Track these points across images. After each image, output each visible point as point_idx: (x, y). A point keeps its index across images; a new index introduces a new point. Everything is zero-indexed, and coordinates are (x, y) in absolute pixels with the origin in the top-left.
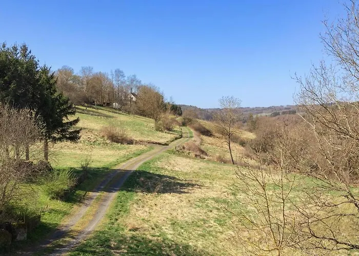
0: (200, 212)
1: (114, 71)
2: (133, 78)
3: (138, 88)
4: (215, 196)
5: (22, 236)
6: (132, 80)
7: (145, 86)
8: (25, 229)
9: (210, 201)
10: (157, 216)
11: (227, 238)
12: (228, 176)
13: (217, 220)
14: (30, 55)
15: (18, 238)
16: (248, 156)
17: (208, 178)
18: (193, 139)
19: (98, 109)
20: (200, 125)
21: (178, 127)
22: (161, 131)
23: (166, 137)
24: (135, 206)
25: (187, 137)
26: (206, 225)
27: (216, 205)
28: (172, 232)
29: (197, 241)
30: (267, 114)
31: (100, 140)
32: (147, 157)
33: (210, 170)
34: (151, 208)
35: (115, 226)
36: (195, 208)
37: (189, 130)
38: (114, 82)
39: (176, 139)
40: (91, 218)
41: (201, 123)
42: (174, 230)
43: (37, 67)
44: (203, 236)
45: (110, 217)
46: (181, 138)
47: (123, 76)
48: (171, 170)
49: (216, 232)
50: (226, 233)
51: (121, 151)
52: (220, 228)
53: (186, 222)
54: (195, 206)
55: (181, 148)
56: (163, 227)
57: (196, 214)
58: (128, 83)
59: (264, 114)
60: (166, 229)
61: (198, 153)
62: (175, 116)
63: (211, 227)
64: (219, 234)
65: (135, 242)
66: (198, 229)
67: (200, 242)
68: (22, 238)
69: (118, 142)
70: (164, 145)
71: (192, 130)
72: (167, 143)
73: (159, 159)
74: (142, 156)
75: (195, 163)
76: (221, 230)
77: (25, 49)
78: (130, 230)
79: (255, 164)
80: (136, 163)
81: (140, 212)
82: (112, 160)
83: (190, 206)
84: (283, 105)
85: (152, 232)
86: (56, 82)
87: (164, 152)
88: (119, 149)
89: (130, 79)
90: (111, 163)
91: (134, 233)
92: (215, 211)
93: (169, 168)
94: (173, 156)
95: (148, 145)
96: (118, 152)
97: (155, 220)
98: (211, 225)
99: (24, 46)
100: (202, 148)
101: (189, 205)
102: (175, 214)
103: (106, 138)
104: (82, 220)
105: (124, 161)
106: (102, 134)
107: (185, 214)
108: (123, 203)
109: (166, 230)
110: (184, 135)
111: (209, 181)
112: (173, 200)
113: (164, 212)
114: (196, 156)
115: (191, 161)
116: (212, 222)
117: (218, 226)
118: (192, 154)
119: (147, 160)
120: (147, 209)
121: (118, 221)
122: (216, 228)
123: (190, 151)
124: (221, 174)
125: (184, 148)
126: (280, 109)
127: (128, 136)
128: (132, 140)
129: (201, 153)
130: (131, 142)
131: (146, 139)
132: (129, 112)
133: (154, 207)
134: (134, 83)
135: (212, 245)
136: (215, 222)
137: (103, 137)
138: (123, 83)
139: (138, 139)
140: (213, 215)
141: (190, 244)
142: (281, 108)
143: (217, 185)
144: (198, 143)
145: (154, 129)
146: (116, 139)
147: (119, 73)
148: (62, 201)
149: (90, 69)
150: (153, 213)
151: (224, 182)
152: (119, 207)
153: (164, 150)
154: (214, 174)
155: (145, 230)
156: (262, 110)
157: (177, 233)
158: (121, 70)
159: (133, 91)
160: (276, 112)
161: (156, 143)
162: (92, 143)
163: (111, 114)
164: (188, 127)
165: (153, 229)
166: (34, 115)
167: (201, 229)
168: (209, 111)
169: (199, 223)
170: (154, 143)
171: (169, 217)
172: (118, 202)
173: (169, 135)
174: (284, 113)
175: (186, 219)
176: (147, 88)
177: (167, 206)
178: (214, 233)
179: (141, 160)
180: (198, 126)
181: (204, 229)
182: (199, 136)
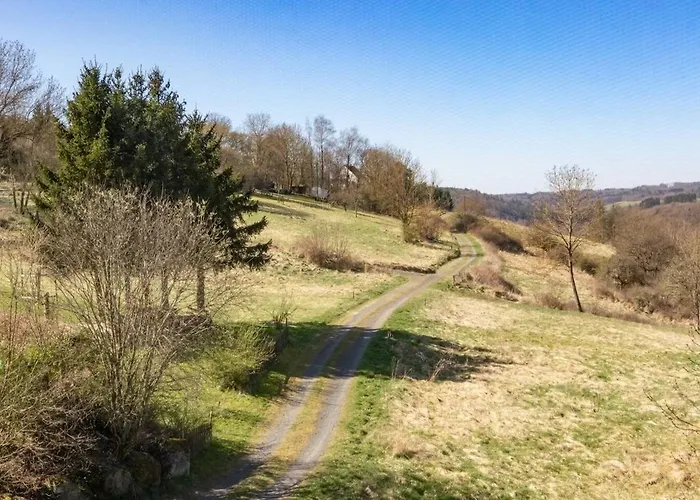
0: (538, 417)
1: (312, 121)
2: (351, 134)
3: (363, 155)
4: (561, 382)
5: (180, 467)
6: (349, 139)
7: (376, 151)
8: (187, 452)
9: (554, 393)
10: (448, 424)
11: (610, 475)
12: (581, 337)
13: (578, 435)
14: (169, 91)
15: (173, 471)
16: (606, 294)
17: (537, 342)
18: (485, 259)
19: (282, 200)
20: (494, 229)
21: (448, 233)
22: (416, 242)
23: (427, 256)
24: (397, 403)
25: (470, 256)
26: (558, 446)
27: (570, 401)
28: (486, 461)
29: (544, 481)
30: (632, 203)
31: (296, 264)
32: (398, 299)
33: (537, 326)
34: (431, 406)
35: (364, 446)
36: (526, 408)
37: (472, 240)
38: (313, 144)
39: (450, 259)
40: (310, 429)
41: (496, 225)
42: (490, 456)
43: (182, 117)
44: (557, 470)
45: (350, 428)
46: (458, 256)
47: (331, 131)
48: (457, 326)
49: (583, 462)
50: (606, 463)
51: (342, 286)
52: (589, 452)
53: (514, 439)
54: (525, 404)
55: (465, 278)
56: (465, 450)
57: (531, 421)
58: (341, 145)
59: (624, 204)
60: (473, 453)
61: (501, 289)
62: (439, 212)
63: (569, 450)
64: (589, 467)
65: (415, 484)
66: (542, 454)
67: (551, 485)
68: (182, 471)
69: (332, 267)
70: (426, 272)
71: (479, 241)
72: (433, 269)
73: (425, 301)
74: (388, 297)
75: (499, 309)
76: (593, 458)
77: (157, 79)
78: (398, 456)
79: (622, 310)
80: (380, 310)
81: (410, 417)
82: (330, 305)
83: (514, 404)
84: (665, 183)
85: (445, 459)
86: (217, 145)
87: (430, 287)
88: (339, 283)
89: (345, 137)
90: (328, 312)
91: (407, 462)
92: (571, 415)
93: (452, 322)
94: (452, 296)
95: (397, 274)
96: (336, 289)
97: (445, 433)
98: (569, 445)
99: (157, 74)
100: (507, 277)
101: (511, 402)
102: (485, 421)
103: (307, 259)
104: (293, 434)
105: (353, 308)
106: (298, 252)
107: (508, 423)
108: (371, 397)
109: (472, 457)
110: (464, 252)
111: (542, 349)
112: (474, 391)
113: (461, 416)
114: (498, 294)
115: (491, 305)
116: (569, 439)
117: (584, 447)
118: (490, 292)
119: (400, 304)
120: (424, 411)
121: (368, 437)
122: (581, 452)
123: (485, 285)
124: (563, 333)
125: (470, 278)
126: (661, 192)
127: (352, 255)
128: (360, 264)
129: (507, 290)
130: (358, 268)
131: (389, 261)
132: (345, 205)
133: (438, 405)
134: (355, 144)
135: (580, 492)
136: (575, 438)
137: (302, 257)
138: (330, 144)
139: (371, 261)
140: (569, 423)
141: (532, 487)
142: (661, 189)
143: (561, 356)
144: (496, 267)
145: (402, 239)
146: (330, 262)
147: (322, 125)
148: (247, 392)
149: (264, 119)
150: (437, 419)
151: (573, 351)
152: (365, 405)
153: (430, 283)
154: (549, 332)
155: (429, 457)
156: (621, 194)
157: (498, 462)
158: (327, 117)
159: (352, 162)
160: (651, 198)
161: (410, 269)
162: (280, 270)
163: (308, 210)
164: (468, 234)
165: (444, 453)
166: (203, 213)
167: (547, 456)
168: (505, 199)
169: (542, 442)
170: (404, 269)
171: (475, 427)
172: (361, 395)
173: (433, 251)
174: (669, 200)
175: (512, 432)
176: (381, 154)
177: (466, 404)
178: (579, 465)
179: (387, 306)
180: (490, 230)
181: (555, 455)
182: (495, 252)
